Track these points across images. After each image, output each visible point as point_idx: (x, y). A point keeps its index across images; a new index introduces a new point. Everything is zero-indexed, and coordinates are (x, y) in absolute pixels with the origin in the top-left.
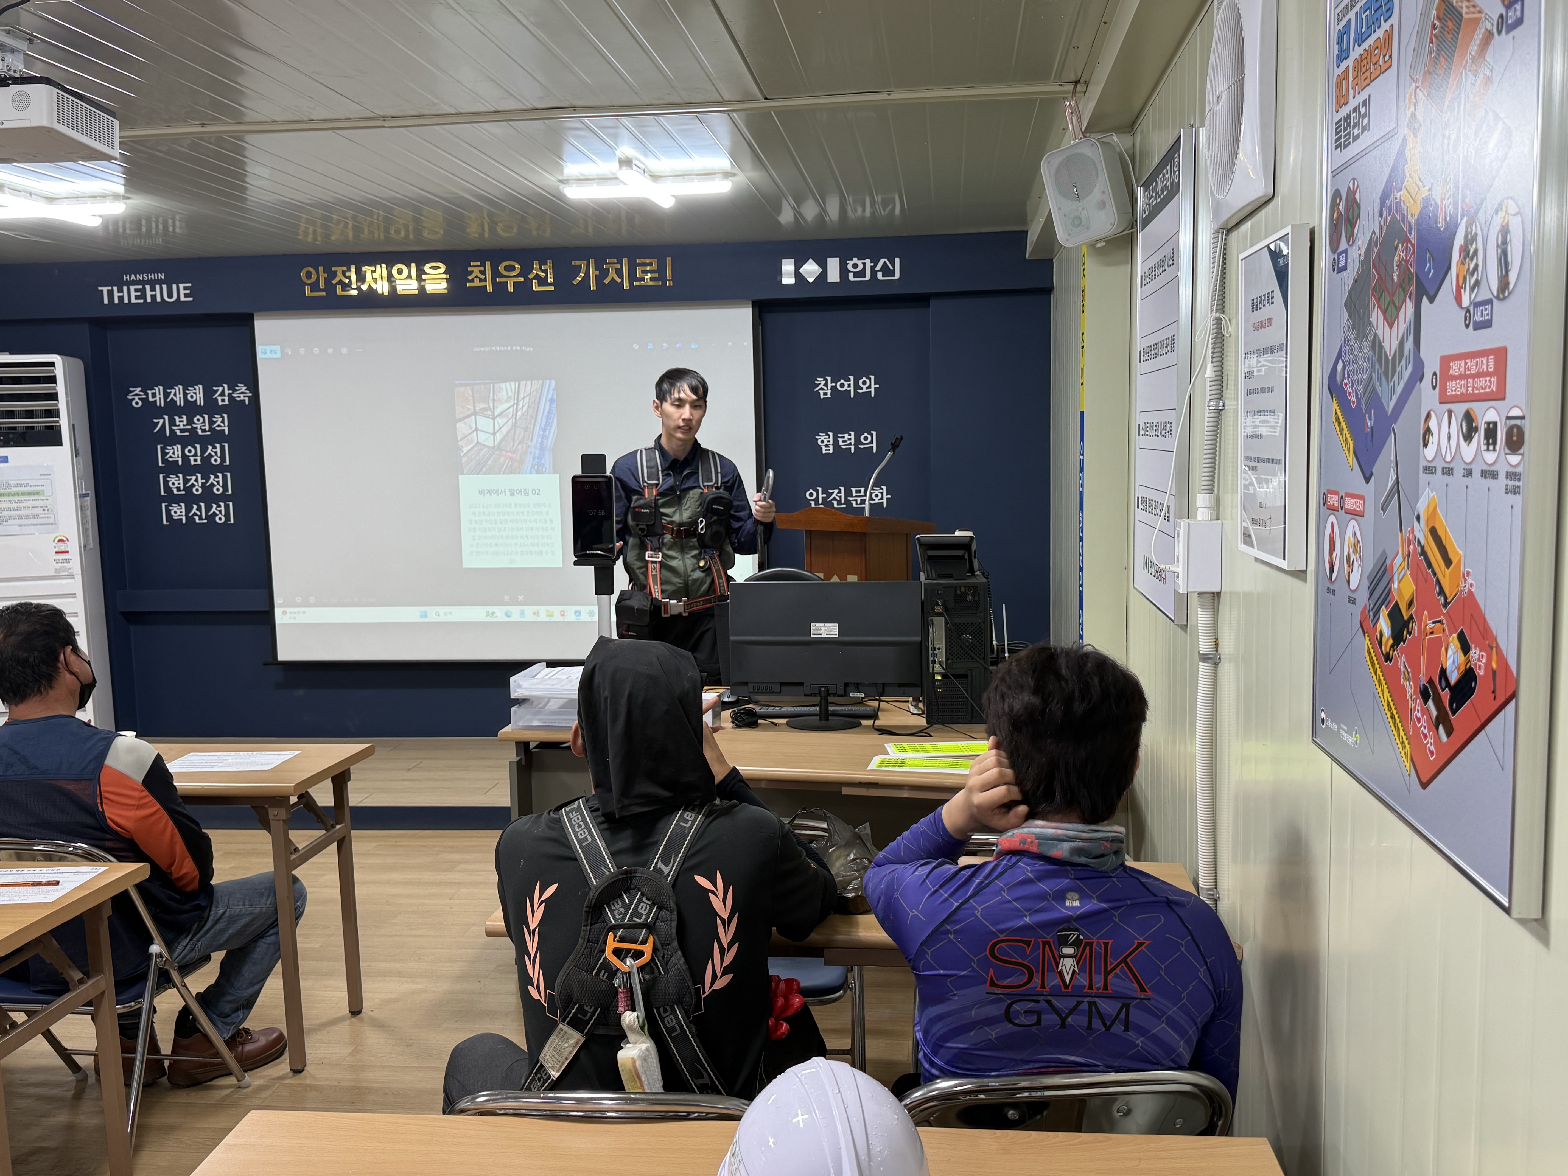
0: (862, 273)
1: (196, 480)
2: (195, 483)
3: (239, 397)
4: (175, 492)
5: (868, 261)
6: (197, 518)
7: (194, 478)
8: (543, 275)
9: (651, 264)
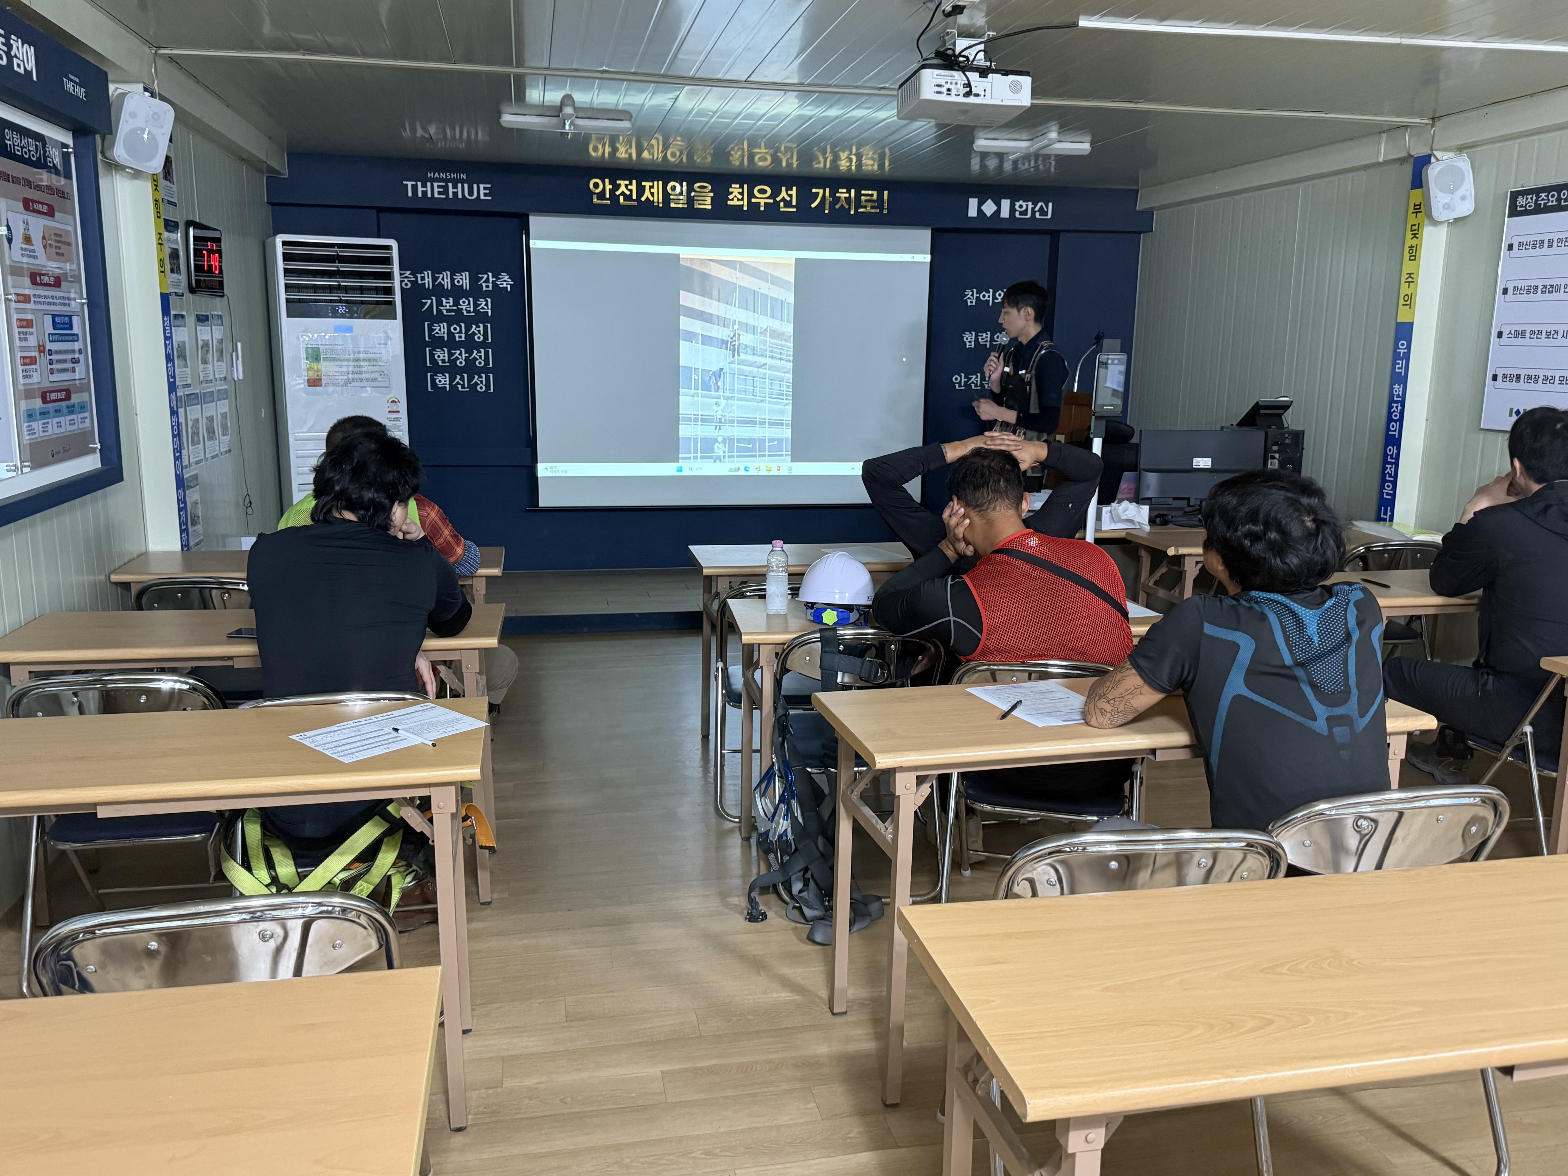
0: (1025, 212)
1: (460, 354)
2: (460, 357)
3: (502, 284)
4: (440, 363)
5: (1030, 204)
6: (460, 387)
7: (458, 352)
8: (788, 199)
9: (872, 195)
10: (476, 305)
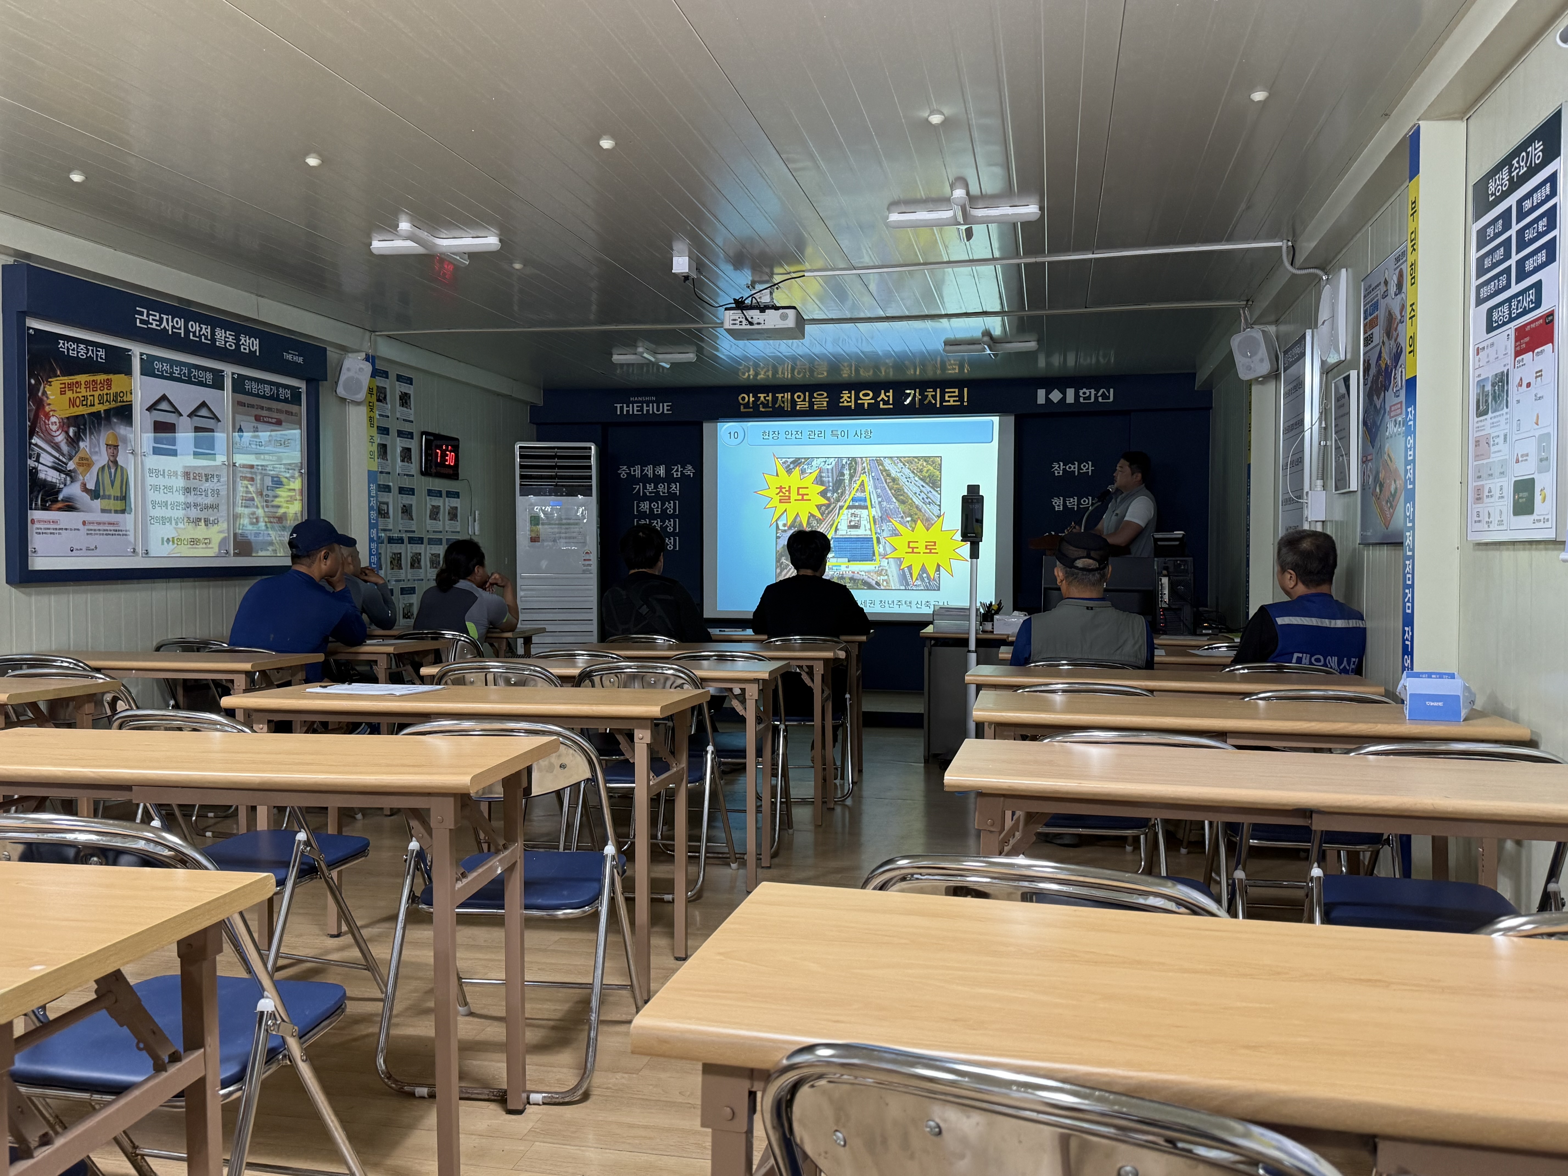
0: (1088, 398)
3: (687, 473)
5: (1092, 391)
8: (886, 399)
9: (954, 392)
10: (669, 488)
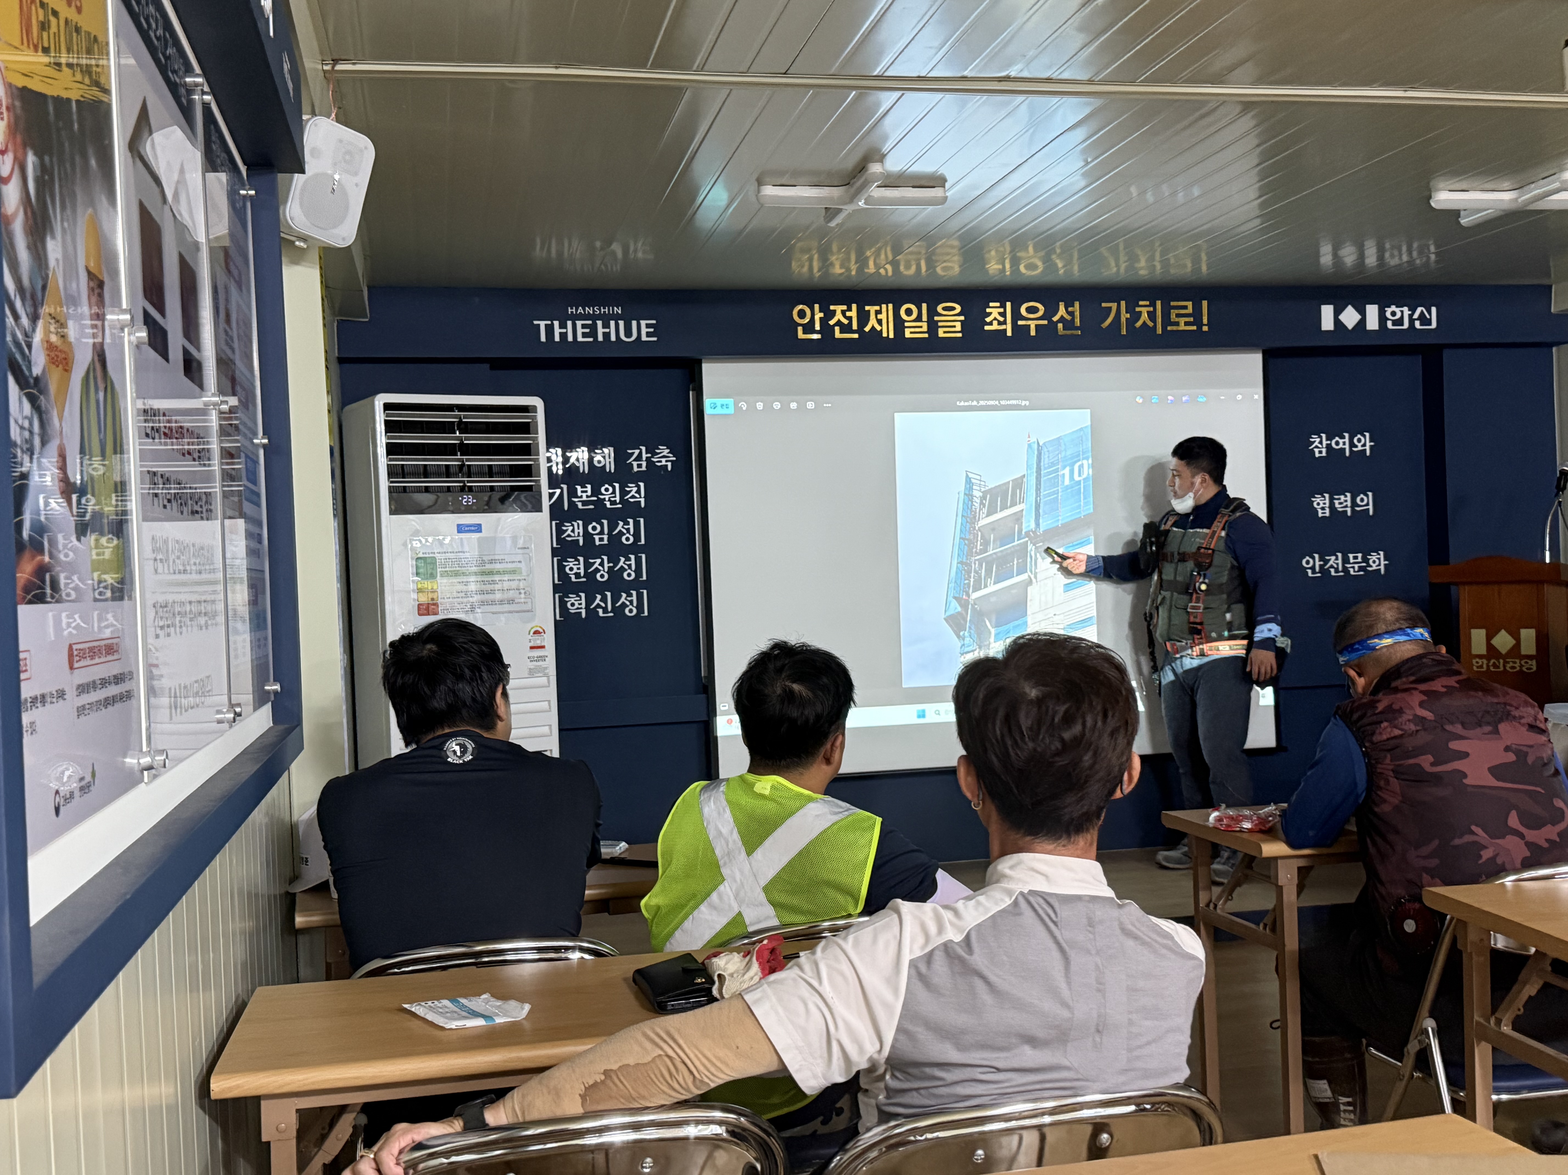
0: (1400, 322)
2: (600, 568)
3: (660, 462)
4: (573, 579)
5: (1406, 309)
6: (600, 611)
7: (599, 561)
8: (1068, 317)
9: (1185, 307)
10: (623, 493)
